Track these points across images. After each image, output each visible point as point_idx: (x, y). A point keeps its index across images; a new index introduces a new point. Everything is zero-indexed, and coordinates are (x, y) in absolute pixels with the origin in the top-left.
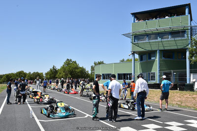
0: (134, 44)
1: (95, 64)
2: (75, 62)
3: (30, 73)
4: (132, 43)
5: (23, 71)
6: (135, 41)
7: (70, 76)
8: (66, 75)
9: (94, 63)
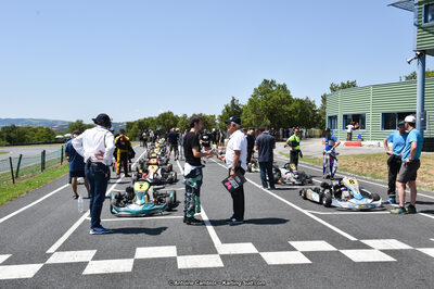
0: (424, 29)
1: (334, 89)
2: (284, 87)
3: (185, 116)
4: (419, 27)
5: (170, 113)
6: (426, 21)
7: (269, 122)
8: (259, 119)
9: (331, 88)
